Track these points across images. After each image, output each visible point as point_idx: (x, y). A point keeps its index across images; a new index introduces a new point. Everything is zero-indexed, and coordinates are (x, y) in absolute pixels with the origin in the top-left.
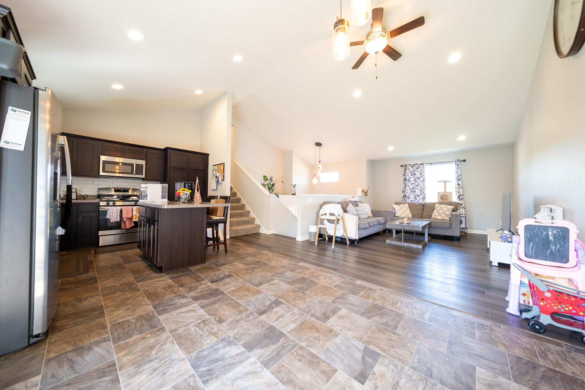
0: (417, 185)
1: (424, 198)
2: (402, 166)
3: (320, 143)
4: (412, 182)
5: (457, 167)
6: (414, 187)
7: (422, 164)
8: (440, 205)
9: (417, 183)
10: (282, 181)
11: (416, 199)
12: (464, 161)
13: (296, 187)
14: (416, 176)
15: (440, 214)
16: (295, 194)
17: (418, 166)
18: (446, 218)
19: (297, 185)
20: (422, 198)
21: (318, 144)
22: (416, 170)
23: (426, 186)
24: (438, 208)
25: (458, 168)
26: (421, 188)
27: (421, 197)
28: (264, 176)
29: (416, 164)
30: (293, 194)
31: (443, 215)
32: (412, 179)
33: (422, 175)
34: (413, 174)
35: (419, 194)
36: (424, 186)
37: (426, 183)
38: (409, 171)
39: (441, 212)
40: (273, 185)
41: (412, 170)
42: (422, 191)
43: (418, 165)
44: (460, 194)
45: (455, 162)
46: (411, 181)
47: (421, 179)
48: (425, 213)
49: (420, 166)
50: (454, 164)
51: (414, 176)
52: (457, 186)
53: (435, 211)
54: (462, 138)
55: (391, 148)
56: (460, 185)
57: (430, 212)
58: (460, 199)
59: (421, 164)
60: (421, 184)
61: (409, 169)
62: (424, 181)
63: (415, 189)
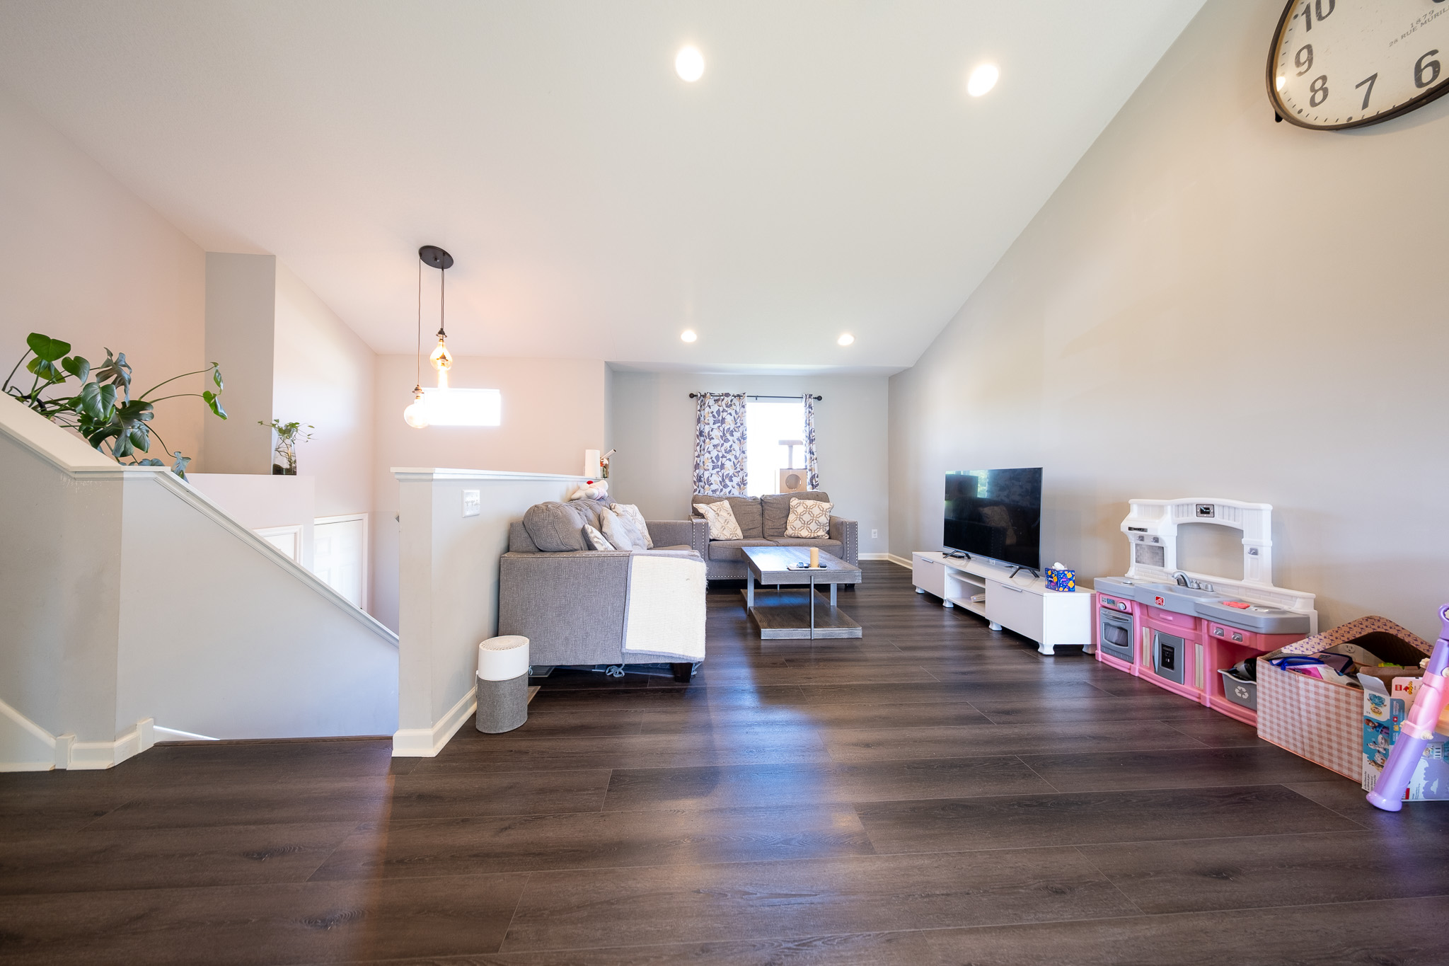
0: (729, 449)
1: (743, 483)
2: (692, 396)
3: (445, 253)
4: (715, 442)
5: (808, 412)
6: (720, 455)
7: (739, 396)
8: (802, 501)
9: (727, 445)
10: (208, 397)
11: (726, 486)
12: (819, 398)
13: (299, 436)
14: (726, 426)
15: (806, 524)
16: (291, 471)
17: (731, 401)
18: (821, 533)
19: (303, 429)
20: (738, 484)
21: (435, 257)
22: (726, 409)
23: (748, 453)
24: (800, 509)
25: (810, 412)
26: (736, 457)
27: (736, 480)
28: (37, 341)
29: (727, 395)
30: (278, 470)
31: (813, 526)
32: (716, 434)
33: (739, 424)
34: (718, 422)
35: (731, 472)
36: (744, 452)
37: (750, 445)
38: (711, 410)
39: (807, 518)
40: (134, 410)
41: (715, 408)
42: (740, 468)
43: (730, 398)
44: (813, 473)
45: (804, 399)
46: (713, 438)
47: (737, 435)
48: (769, 524)
49: (736, 401)
50: (803, 404)
51: (719, 424)
52: (808, 456)
53: (791, 517)
54: (846, 340)
55: (689, 336)
56: (813, 454)
57: (780, 518)
58: (813, 485)
59: (735, 397)
60: (736, 446)
61: (710, 407)
62: (743, 437)
63: (724, 459)
